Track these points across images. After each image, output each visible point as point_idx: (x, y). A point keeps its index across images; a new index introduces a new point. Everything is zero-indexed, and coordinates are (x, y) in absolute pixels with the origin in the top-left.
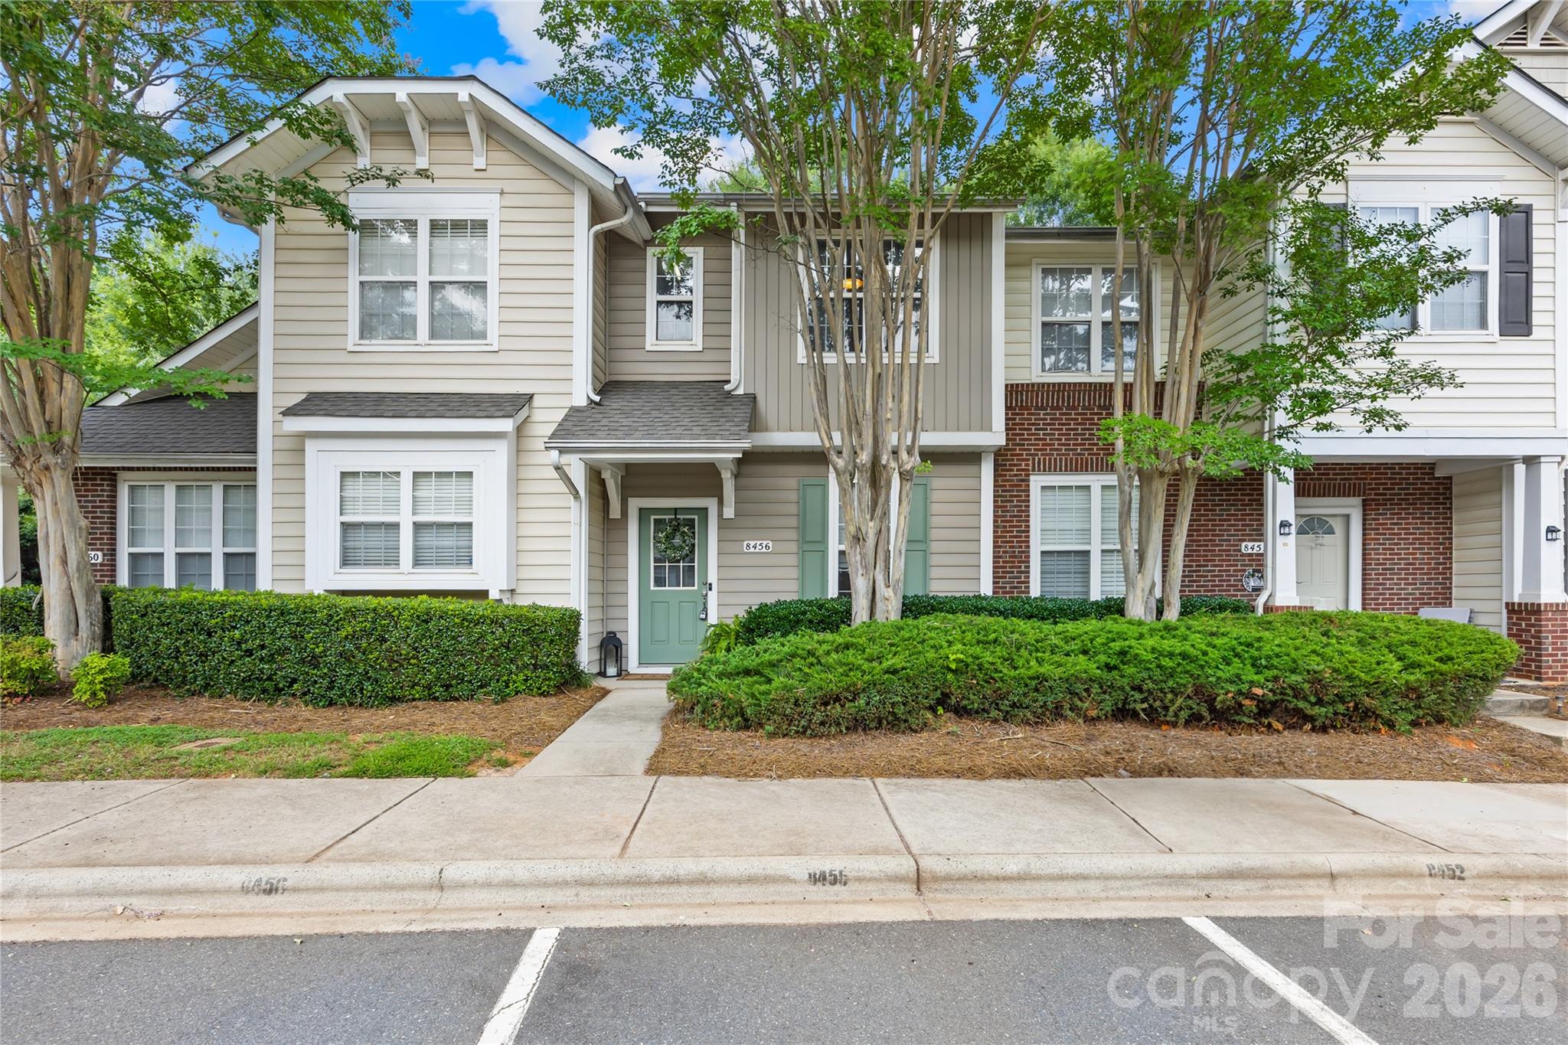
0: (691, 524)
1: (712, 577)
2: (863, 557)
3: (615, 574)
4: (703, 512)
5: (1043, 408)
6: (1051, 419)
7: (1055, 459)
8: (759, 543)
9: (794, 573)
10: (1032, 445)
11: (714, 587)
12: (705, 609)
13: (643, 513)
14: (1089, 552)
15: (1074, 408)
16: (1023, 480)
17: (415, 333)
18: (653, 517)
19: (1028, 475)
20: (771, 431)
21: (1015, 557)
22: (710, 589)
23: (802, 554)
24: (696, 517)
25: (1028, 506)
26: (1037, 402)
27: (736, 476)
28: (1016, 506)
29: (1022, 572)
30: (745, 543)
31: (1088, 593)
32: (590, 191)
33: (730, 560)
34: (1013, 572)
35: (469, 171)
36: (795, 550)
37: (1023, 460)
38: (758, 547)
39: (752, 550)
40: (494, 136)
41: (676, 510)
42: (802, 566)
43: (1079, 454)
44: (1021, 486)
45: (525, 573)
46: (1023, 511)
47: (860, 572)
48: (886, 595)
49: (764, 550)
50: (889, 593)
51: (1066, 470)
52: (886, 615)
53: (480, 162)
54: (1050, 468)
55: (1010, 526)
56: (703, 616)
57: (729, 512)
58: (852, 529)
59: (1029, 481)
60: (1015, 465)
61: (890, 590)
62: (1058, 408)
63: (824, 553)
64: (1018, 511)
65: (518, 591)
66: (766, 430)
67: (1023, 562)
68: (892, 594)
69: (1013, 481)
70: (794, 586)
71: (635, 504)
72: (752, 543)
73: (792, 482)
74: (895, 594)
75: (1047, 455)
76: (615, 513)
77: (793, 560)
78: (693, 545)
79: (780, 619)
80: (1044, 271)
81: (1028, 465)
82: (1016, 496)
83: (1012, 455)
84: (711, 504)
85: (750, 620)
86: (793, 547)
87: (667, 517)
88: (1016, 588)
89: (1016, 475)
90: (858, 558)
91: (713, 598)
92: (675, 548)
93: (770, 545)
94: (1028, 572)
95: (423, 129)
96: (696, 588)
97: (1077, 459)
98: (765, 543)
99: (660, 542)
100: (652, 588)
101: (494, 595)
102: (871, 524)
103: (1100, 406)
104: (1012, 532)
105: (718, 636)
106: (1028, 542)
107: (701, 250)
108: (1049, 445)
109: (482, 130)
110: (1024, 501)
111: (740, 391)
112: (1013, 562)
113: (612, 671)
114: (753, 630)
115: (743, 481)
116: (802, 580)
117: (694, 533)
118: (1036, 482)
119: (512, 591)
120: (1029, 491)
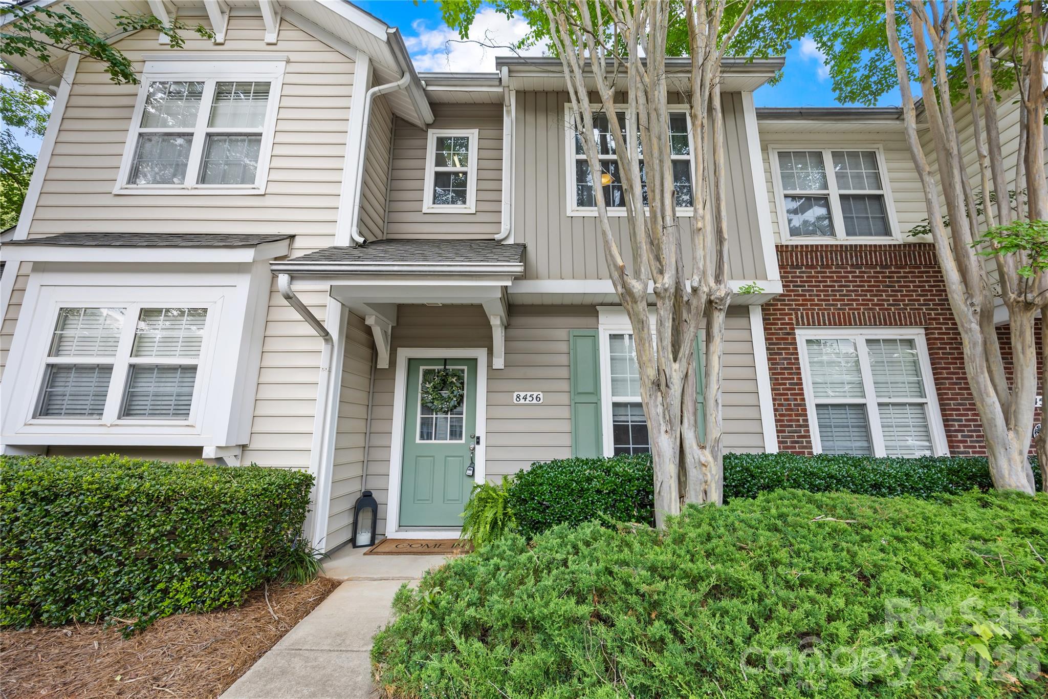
0: (459, 375)
1: (481, 430)
2: (667, 408)
3: (378, 426)
4: (473, 363)
5: (798, 267)
6: (807, 277)
7: (818, 314)
8: (529, 394)
9: (566, 426)
10: (792, 300)
11: (482, 441)
12: (472, 465)
13: (412, 363)
14: (865, 404)
15: (828, 266)
16: (788, 334)
17: (184, 178)
18: (422, 368)
19: (793, 329)
20: (541, 279)
21: (792, 410)
22: (478, 443)
23: (574, 405)
24: (465, 368)
25: (797, 359)
26: (792, 262)
27: (507, 327)
28: (785, 359)
29: (800, 426)
30: (515, 394)
31: (870, 448)
32: (370, 59)
33: (499, 412)
34: (791, 426)
35: (261, 45)
36: (567, 402)
37: (786, 314)
38: (529, 398)
39: (522, 401)
40: (288, 19)
41: (445, 361)
42: (574, 419)
43: (839, 309)
44: (787, 339)
45: (261, 426)
46: (793, 364)
47: (663, 428)
48: (703, 460)
49: (535, 401)
50: (706, 456)
51: (830, 324)
52: (703, 487)
53: (271, 37)
54: (814, 322)
55: (783, 379)
56: (470, 473)
57: (499, 363)
58: (652, 373)
59: (794, 334)
60: (779, 319)
61: (707, 452)
62: (812, 267)
63: (597, 405)
64: (788, 364)
65: (252, 447)
66: (537, 278)
67: (800, 415)
68: (710, 459)
69: (778, 334)
70: (566, 440)
71: (404, 354)
72: (522, 394)
73: (562, 334)
74: (715, 458)
75: (809, 309)
76: (383, 362)
77: (565, 412)
78: (462, 396)
79: (559, 488)
80: (780, 154)
81: (791, 319)
82: (783, 349)
83: (774, 310)
84: (481, 354)
85: (521, 487)
86: (564, 399)
87: (436, 368)
88: (797, 442)
89: (781, 329)
90: (660, 409)
91: (480, 450)
92: (442, 399)
93: (541, 396)
94: (807, 426)
95: (223, 12)
96: (463, 441)
97: (839, 315)
98: (535, 394)
99: (427, 393)
100: (418, 441)
101: (209, 452)
102: (676, 366)
103: (852, 265)
104: (785, 384)
105: (483, 501)
106: (802, 394)
107: (476, 131)
108: (810, 300)
109: (276, 13)
110: (792, 354)
111: (511, 241)
112: (790, 415)
113: (364, 538)
114: (525, 501)
115: (513, 332)
116: (575, 433)
117: (462, 383)
118: (802, 335)
119: (244, 447)
120: (796, 344)
